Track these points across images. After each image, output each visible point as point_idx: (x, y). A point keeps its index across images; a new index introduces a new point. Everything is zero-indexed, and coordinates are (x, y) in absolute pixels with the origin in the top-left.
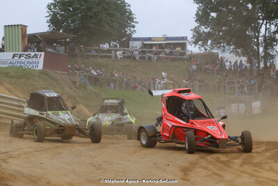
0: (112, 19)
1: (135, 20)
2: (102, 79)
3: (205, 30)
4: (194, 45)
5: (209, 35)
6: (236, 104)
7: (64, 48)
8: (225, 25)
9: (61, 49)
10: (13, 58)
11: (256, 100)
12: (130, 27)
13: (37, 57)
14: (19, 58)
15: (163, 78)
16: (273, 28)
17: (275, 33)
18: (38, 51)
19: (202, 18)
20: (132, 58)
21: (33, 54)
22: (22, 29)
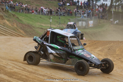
2: (17, 8)
6: (81, 22)
11: (91, 20)
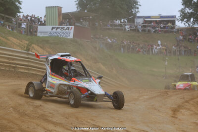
0: (123, 3)
1: (139, 4)
2: (115, 45)
3: (189, 11)
4: (180, 21)
5: (191, 15)
7: (88, 23)
9: (86, 24)
10: (52, 30)
12: (135, 8)
13: (69, 30)
14: (56, 30)
15: (159, 45)
18: (70, 25)
19: (187, 2)
20: (136, 30)
21: (66, 27)
22: (58, 9)
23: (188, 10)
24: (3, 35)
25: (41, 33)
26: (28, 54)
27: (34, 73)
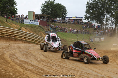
0: (60, 11)
1: (67, 12)
2: (57, 29)
4: (85, 20)
5: (89, 17)
6: (96, 38)
7: (45, 19)
8: (94, 14)
10: (30, 21)
11: (102, 37)
14: (32, 21)
16: (109, 16)
17: (109, 17)
19: (87, 12)
21: (36, 20)
22: (33, 13)
23: (88, 15)
24: (10, 23)
25: (26, 22)
26: (20, 31)
27: (22, 39)
